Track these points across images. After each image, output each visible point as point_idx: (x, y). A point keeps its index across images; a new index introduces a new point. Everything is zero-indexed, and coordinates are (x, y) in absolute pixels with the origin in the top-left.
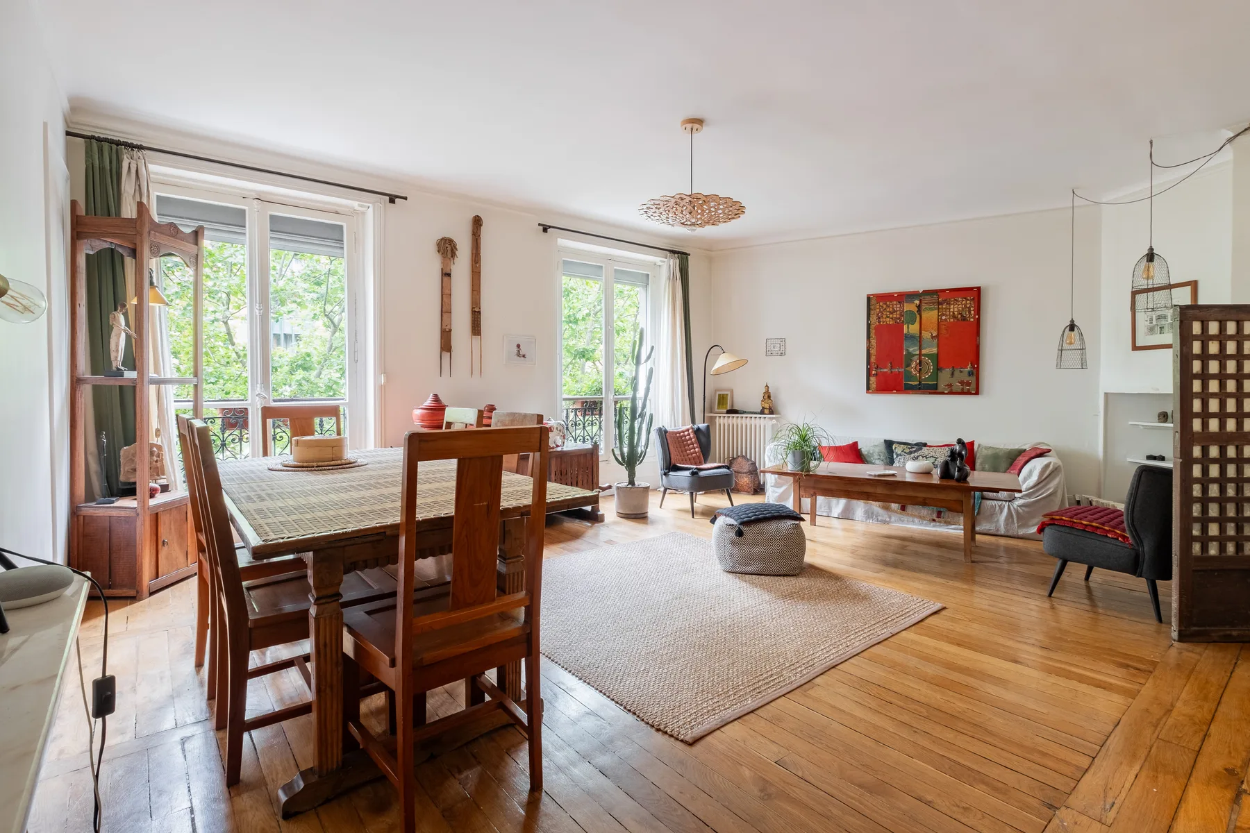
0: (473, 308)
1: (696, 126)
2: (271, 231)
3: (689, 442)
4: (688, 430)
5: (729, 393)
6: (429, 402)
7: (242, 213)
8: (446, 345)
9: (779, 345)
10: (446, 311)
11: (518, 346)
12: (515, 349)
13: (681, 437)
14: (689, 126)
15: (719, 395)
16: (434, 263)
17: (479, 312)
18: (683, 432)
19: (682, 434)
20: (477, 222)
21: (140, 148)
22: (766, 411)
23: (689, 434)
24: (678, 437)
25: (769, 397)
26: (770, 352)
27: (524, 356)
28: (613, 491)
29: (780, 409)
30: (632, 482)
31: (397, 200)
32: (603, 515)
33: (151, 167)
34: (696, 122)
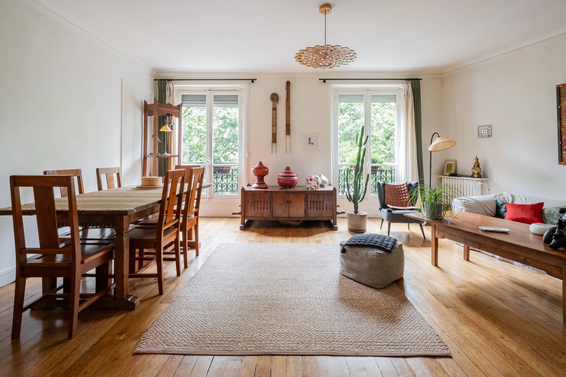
0: (286, 123)
1: (326, 8)
2: (214, 101)
3: (403, 192)
4: (403, 185)
5: (453, 163)
6: (257, 165)
7: (205, 96)
8: (274, 140)
9: (487, 131)
10: (275, 125)
11: (310, 139)
12: (308, 140)
13: (399, 189)
14: (323, 9)
15: (448, 164)
16: (270, 104)
17: (289, 124)
18: (401, 186)
19: (399, 187)
20: (288, 83)
21: (172, 80)
22: (475, 176)
23: (404, 187)
24: (396, 189)
25: (478, 166)
26: (481, 135)
27: (312, 144)
28: (345, 215)
29: (489, 174)
30: (356, 212)
31: (254, 81)
32: (337, 227)
33: (175, 86)
34: (326, 7)
